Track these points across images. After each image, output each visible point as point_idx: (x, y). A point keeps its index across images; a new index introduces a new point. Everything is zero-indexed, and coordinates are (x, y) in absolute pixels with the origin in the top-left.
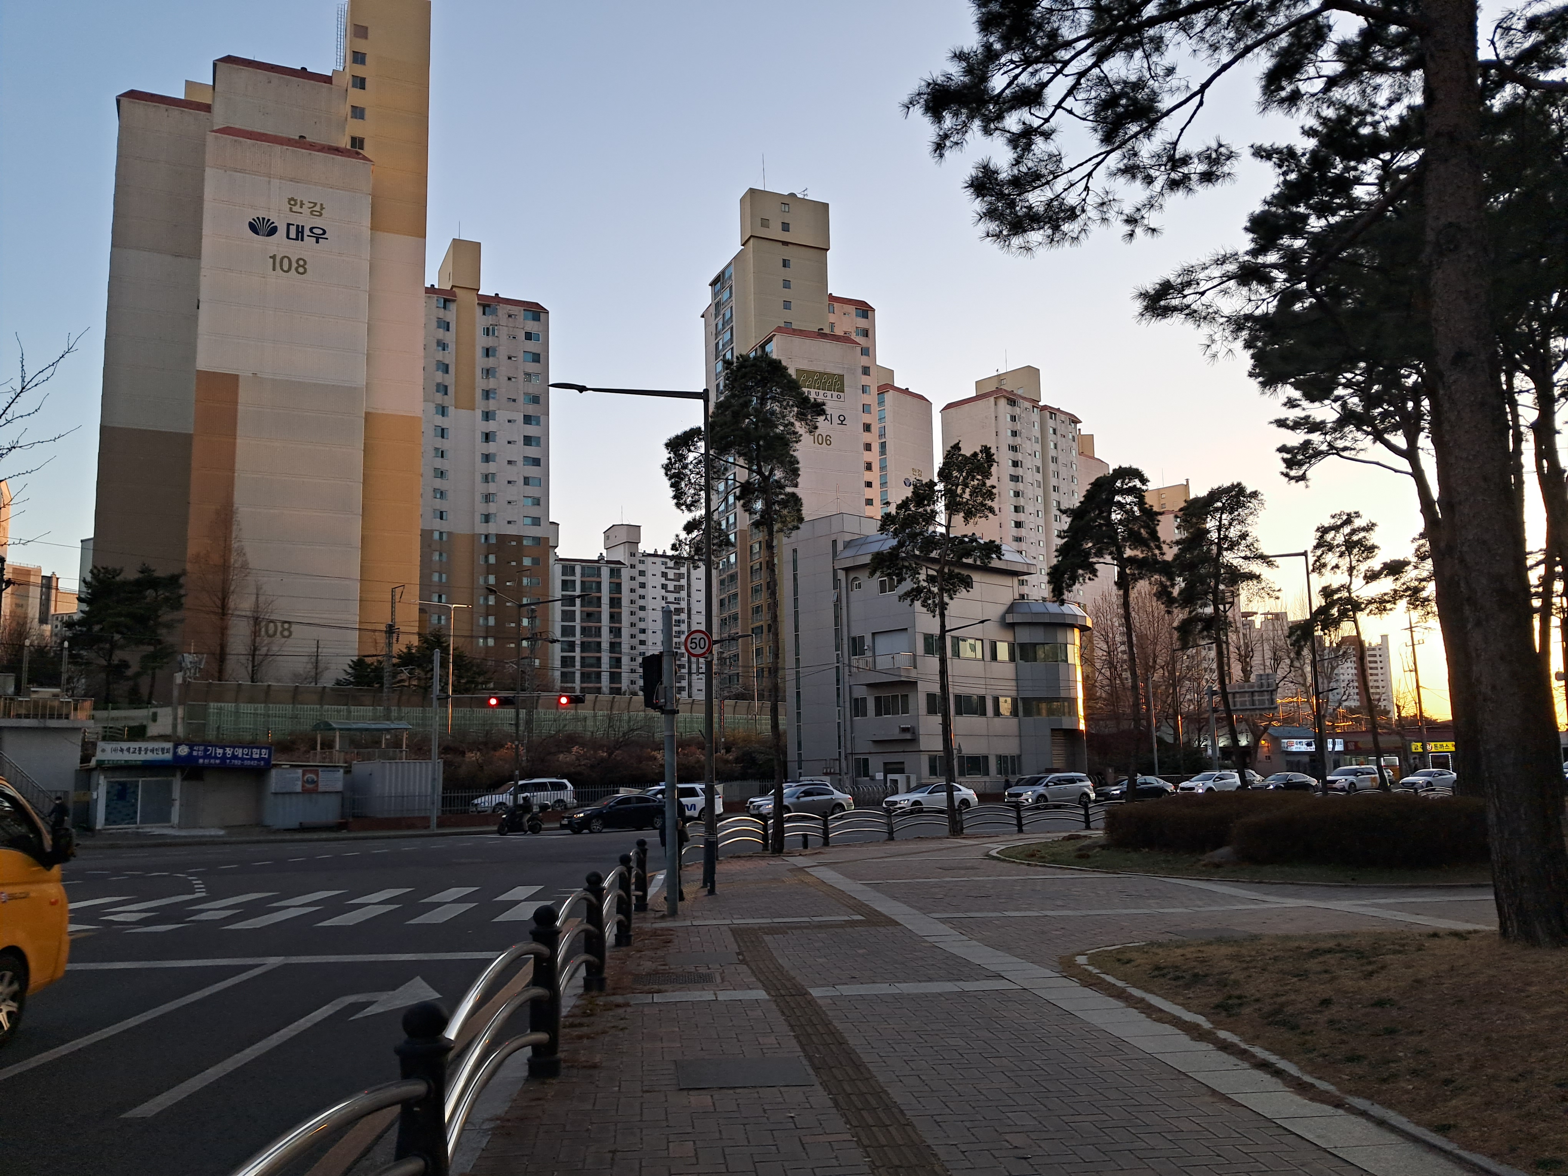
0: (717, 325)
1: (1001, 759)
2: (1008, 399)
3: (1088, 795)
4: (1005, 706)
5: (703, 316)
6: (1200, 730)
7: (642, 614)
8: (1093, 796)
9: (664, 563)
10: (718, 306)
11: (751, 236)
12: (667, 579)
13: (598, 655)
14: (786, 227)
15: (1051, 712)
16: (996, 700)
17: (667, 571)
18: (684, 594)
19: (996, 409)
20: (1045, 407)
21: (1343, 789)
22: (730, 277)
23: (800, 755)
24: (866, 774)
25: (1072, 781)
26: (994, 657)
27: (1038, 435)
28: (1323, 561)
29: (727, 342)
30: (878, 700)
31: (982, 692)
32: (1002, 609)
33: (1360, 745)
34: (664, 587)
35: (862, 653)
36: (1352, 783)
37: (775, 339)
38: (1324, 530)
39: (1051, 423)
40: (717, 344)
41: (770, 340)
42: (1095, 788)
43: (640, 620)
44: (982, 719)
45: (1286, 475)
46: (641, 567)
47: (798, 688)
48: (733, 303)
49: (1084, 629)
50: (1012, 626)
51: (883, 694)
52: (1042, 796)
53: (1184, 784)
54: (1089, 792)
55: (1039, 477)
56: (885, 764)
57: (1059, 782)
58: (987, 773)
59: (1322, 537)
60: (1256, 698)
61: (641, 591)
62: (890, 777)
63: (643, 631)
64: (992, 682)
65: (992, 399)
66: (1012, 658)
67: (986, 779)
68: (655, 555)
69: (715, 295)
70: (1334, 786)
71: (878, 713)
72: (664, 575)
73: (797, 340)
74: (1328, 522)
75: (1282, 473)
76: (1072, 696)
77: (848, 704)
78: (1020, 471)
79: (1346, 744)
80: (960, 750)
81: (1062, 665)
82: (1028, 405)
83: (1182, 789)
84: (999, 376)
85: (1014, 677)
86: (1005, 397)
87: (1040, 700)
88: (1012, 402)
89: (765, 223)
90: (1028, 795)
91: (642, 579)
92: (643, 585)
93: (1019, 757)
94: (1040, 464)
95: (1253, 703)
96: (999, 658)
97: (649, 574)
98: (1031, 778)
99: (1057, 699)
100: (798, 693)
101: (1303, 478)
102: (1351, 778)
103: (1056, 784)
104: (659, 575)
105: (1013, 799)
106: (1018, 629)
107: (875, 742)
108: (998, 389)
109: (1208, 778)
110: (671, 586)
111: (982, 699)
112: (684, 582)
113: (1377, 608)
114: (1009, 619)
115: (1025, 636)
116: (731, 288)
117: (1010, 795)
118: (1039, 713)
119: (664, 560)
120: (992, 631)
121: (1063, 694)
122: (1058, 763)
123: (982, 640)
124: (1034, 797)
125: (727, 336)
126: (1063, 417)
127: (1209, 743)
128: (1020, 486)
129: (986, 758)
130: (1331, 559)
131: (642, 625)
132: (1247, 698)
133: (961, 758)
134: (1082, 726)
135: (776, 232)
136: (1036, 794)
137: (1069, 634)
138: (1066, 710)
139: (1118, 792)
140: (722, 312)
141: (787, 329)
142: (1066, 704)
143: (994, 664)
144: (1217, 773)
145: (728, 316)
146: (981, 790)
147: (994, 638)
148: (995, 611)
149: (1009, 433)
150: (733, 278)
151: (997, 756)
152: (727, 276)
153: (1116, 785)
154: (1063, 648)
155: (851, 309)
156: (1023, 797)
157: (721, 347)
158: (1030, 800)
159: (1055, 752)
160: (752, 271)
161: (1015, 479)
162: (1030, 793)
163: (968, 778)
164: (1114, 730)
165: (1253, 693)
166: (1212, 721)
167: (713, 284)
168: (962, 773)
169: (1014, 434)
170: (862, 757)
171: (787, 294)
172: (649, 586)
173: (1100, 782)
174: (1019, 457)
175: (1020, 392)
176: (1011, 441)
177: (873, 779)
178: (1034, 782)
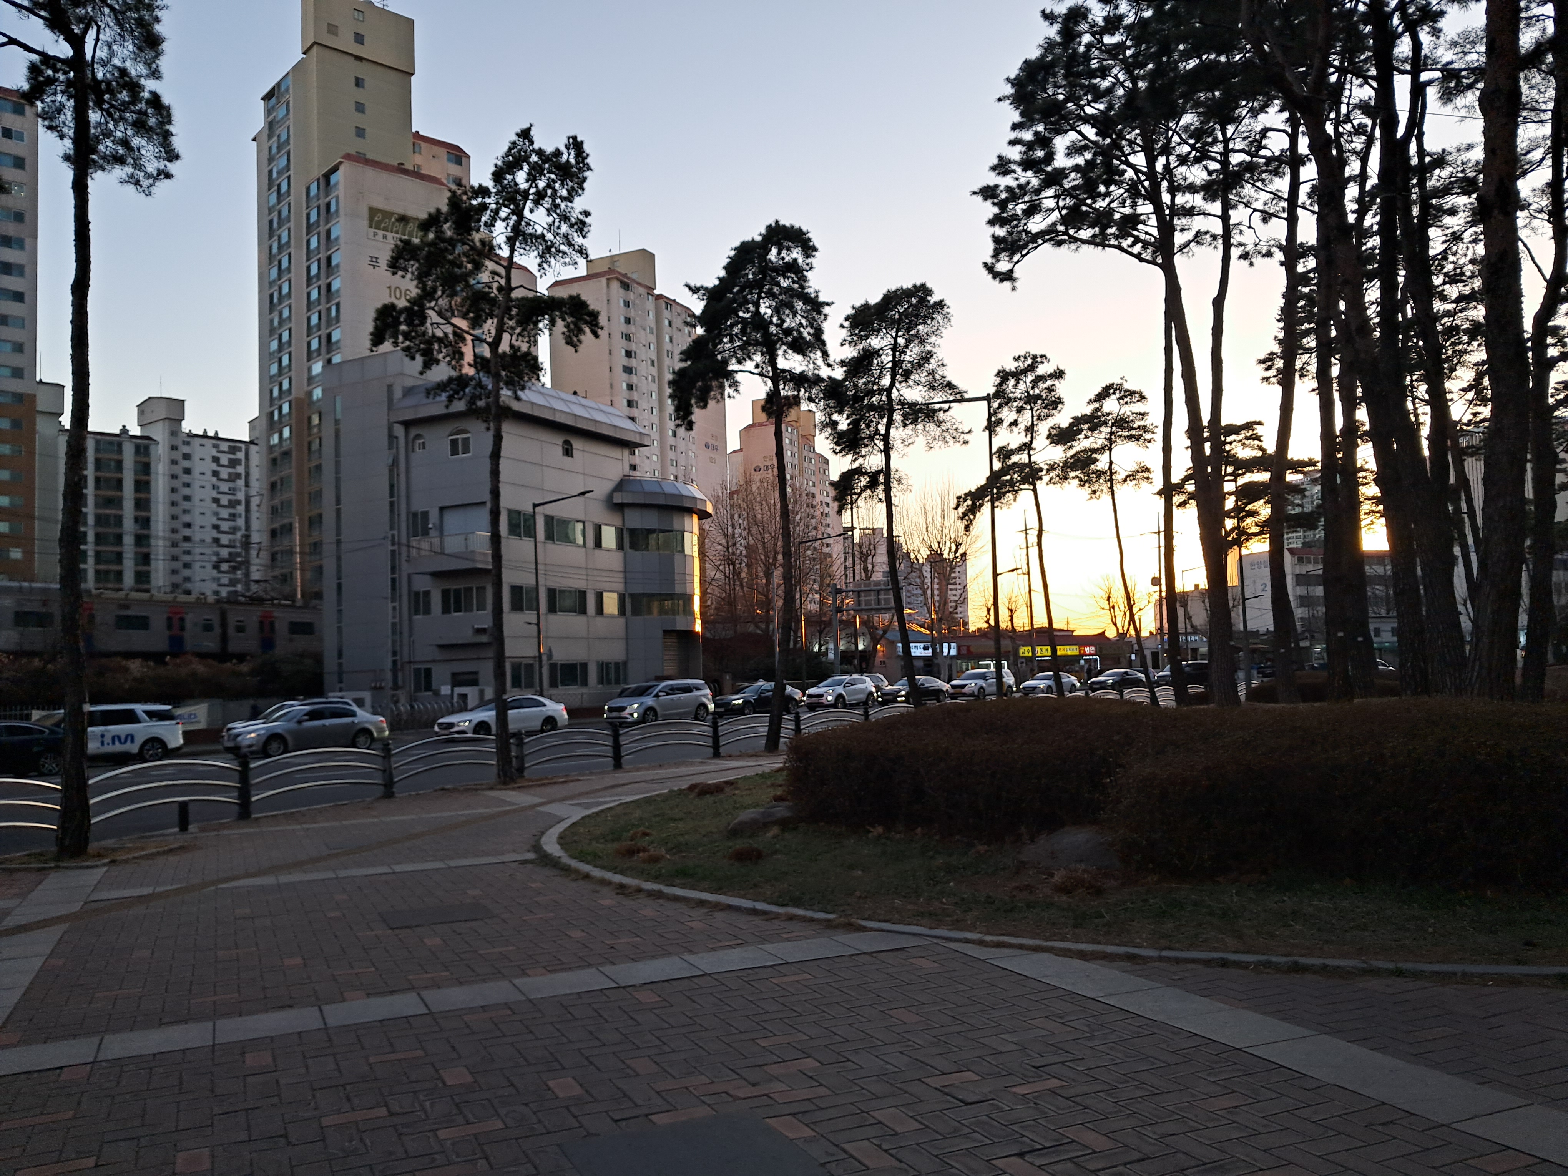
0: (270, 148)
1: (604, 667)
2: (622, 282)
3: (705, 706)
4: (611, 603)
5: (254, 140)
6: (821, 632)
7: (186, 505)
8: (711, 707)
9: (214, 446)
10: (271, 126)
11: (315, 43)
12: (219, 465)
13: (118, 549)
14: (359, 39)
15: (662, 611)
16: (599, 597)
17: (219, 455)
18: (241, 483)
19: (608, 293)
20: (661, 297)
21: (972, 694)
22: (287, 90)
23: (340, 665)
24: (428, 688)
25: (688, 689)
26: (598, 544)
27: (653, 325)
28: (999, 416)
29: (283, 169)
30: (445, 594)
31: (580, 584)
32: (609, 486)
33: (972, 649)
34: (215, 474)
35: (426, 532)
36: (982, 688)
37: (342, 168)
38: (1004, 376)
39: (666, 314)
40: (270, 172)
41: (335, 169)
42: (714, 696)
43: (185, 512)
44: (582, 619)
45: (990, 268)
46: (186, 449)
47: (339, 578)
48: (291, 122)
49: (703, 515)
50: (619, 508)
51: (453, 586)
52: (651, 709)
53: (812, 691)
54: (707, 702)
55: (654, 371)
56: (454, 675)
57: (673, 690)
58: (585, 683)
59: (1000, 384)
60: (882, 597)
61: (186, 478)
62: (459, 690)
63: (188, 525)
64: (595, 572)
65: (604, 280)
66: (620, 546)
67: (584, 690)
68: (205, 436)
69: (269, 112)
70: (964, 690)
71: (446, 610)
72: (216, 460)
73: (370, 173)
74: (1011, 366)
75: (985, 265)
76: (688, 592)
77: (405, 598)
78: (633, 363)
79: (959, 649)
80: (550, 656)
81: (678, 557)
82: (642, 290)
83: (810, 696)
84: (611, 257)
85: (621, 569)
86: (618, 279)
87: (651, 596)
88: (626, 286)
89: (332, 29)
90: (633, 709)
91: (186, 464)
92: (187, 471)
93: (625, 663)
94: (654, 358)
95: (879, 602)
96: (604, 545)
97: (196, 458)
98: (638, 688)
99: (671, 596)
100: (339, 586)
101: (1008, 276)
102: (981, 682)
103: (668, 694)
104: (209, 459)
105: (615, 714)
106: (628, 512)
107: (442, 647)
108: (611, 271)
109: (839, 683)
110: (224, 473)
111: (582, 594)
112: (240, 469)
113: (1058, 476)
114: (618, 499)
115: (636, 520)
116: (288, 103)
117: (611, 709)
118: (650, 612)
119: (215, 442)
120: (597, 513)
121: (678, 590)
122: (669, 670)
123: (584, 522)
124: (641, 710)
125: (283, 162)
126: (679, 309)
127: (831, 646)
128: (634, 379)
129: (584, 666)
130: (1008, 415)
131: (186, 518)
132: (873, 597)
133: (553, 667)
134: (698, 628)
135: (346, 42)
136: (644, 707)
137: (687, 520)
138: (681, 608)
139: (740, 701)
140: (277, 132)
141: (360, 159)
142: (681, 602)
143: (597, 552)
144: (847, 677)
145: (284, 137)
146: (576, 703)
147: (598, 521)
148: (602, 488)
149: (622, 320)
150: (291, 91)
151: (598, 662)
152: (283, 89)
153: (737, 693)
154: (679, 537)
155: (442, 152)
156: (627, 712)
157: (275, 175)
158: (636, 715)
159: (666, 657)
160: (315, 84)
161: (628, 370)
162: (636, 706)
163: (561, 690)
164: (730, 633)
165: (878, 591)
166: (835, 623)
167: (267, 97)
168: (553, 684)
169: (628, 321)
170: (423, 666)
171: (360, 120)
172: (196, 472)
173: (717, 692)
174: (633, 347)
175: (634, 276)
176: (623, 328)
177: (437, 693)
178: (641, 692)
